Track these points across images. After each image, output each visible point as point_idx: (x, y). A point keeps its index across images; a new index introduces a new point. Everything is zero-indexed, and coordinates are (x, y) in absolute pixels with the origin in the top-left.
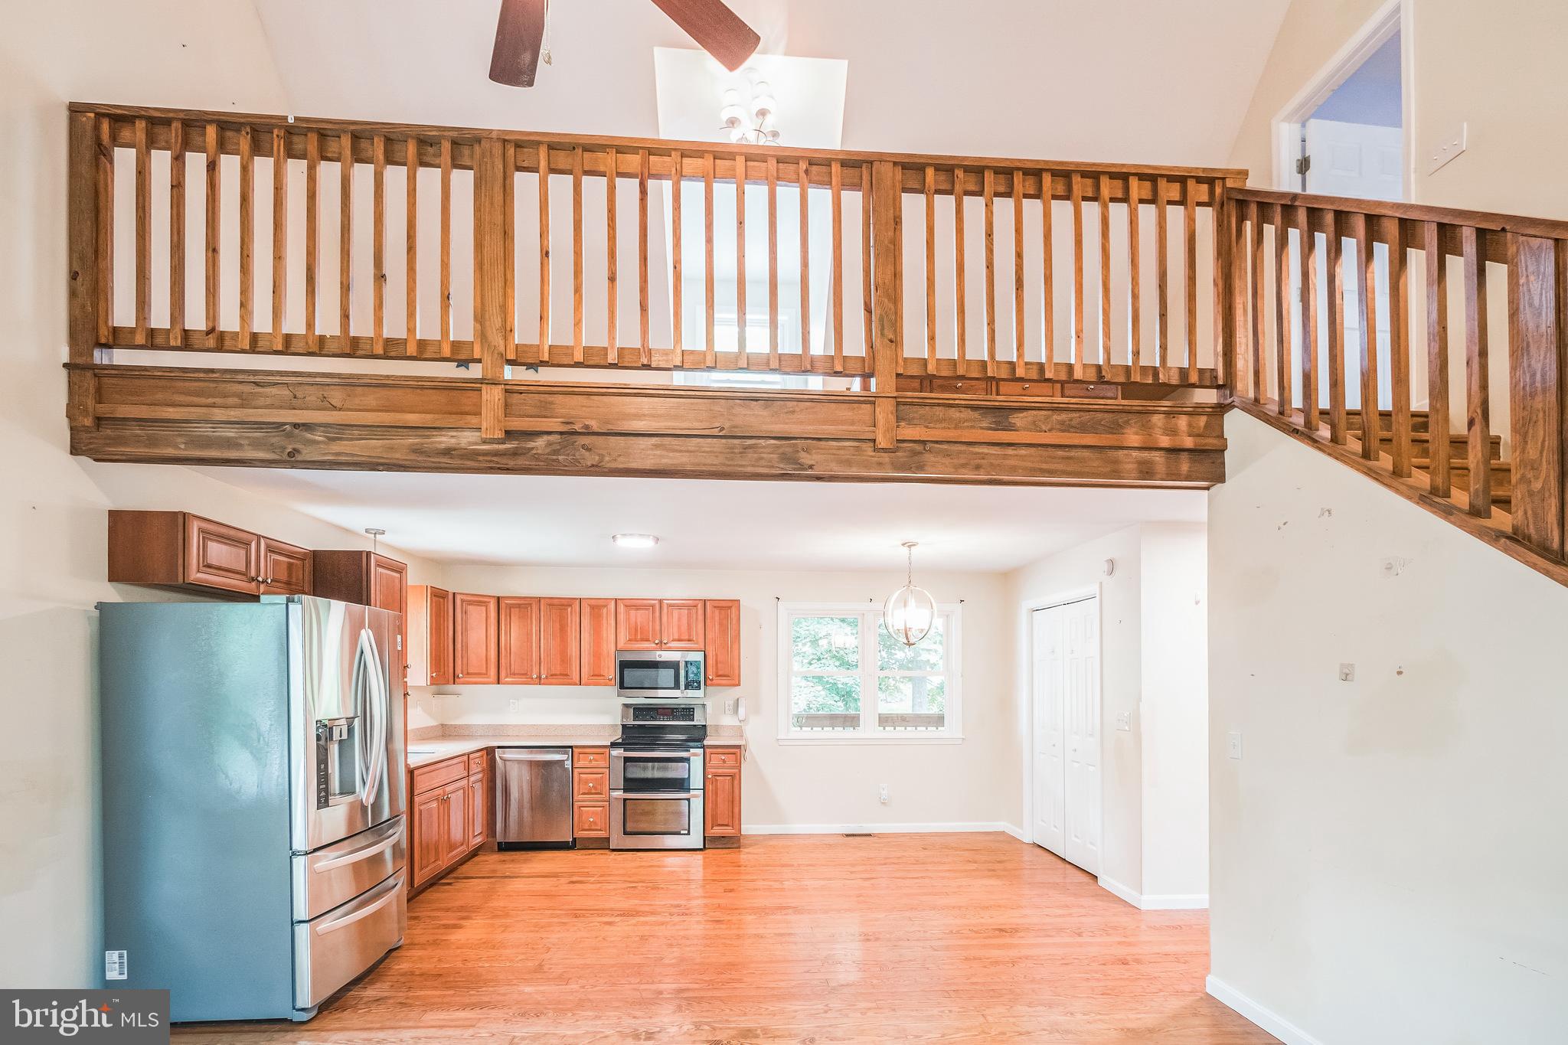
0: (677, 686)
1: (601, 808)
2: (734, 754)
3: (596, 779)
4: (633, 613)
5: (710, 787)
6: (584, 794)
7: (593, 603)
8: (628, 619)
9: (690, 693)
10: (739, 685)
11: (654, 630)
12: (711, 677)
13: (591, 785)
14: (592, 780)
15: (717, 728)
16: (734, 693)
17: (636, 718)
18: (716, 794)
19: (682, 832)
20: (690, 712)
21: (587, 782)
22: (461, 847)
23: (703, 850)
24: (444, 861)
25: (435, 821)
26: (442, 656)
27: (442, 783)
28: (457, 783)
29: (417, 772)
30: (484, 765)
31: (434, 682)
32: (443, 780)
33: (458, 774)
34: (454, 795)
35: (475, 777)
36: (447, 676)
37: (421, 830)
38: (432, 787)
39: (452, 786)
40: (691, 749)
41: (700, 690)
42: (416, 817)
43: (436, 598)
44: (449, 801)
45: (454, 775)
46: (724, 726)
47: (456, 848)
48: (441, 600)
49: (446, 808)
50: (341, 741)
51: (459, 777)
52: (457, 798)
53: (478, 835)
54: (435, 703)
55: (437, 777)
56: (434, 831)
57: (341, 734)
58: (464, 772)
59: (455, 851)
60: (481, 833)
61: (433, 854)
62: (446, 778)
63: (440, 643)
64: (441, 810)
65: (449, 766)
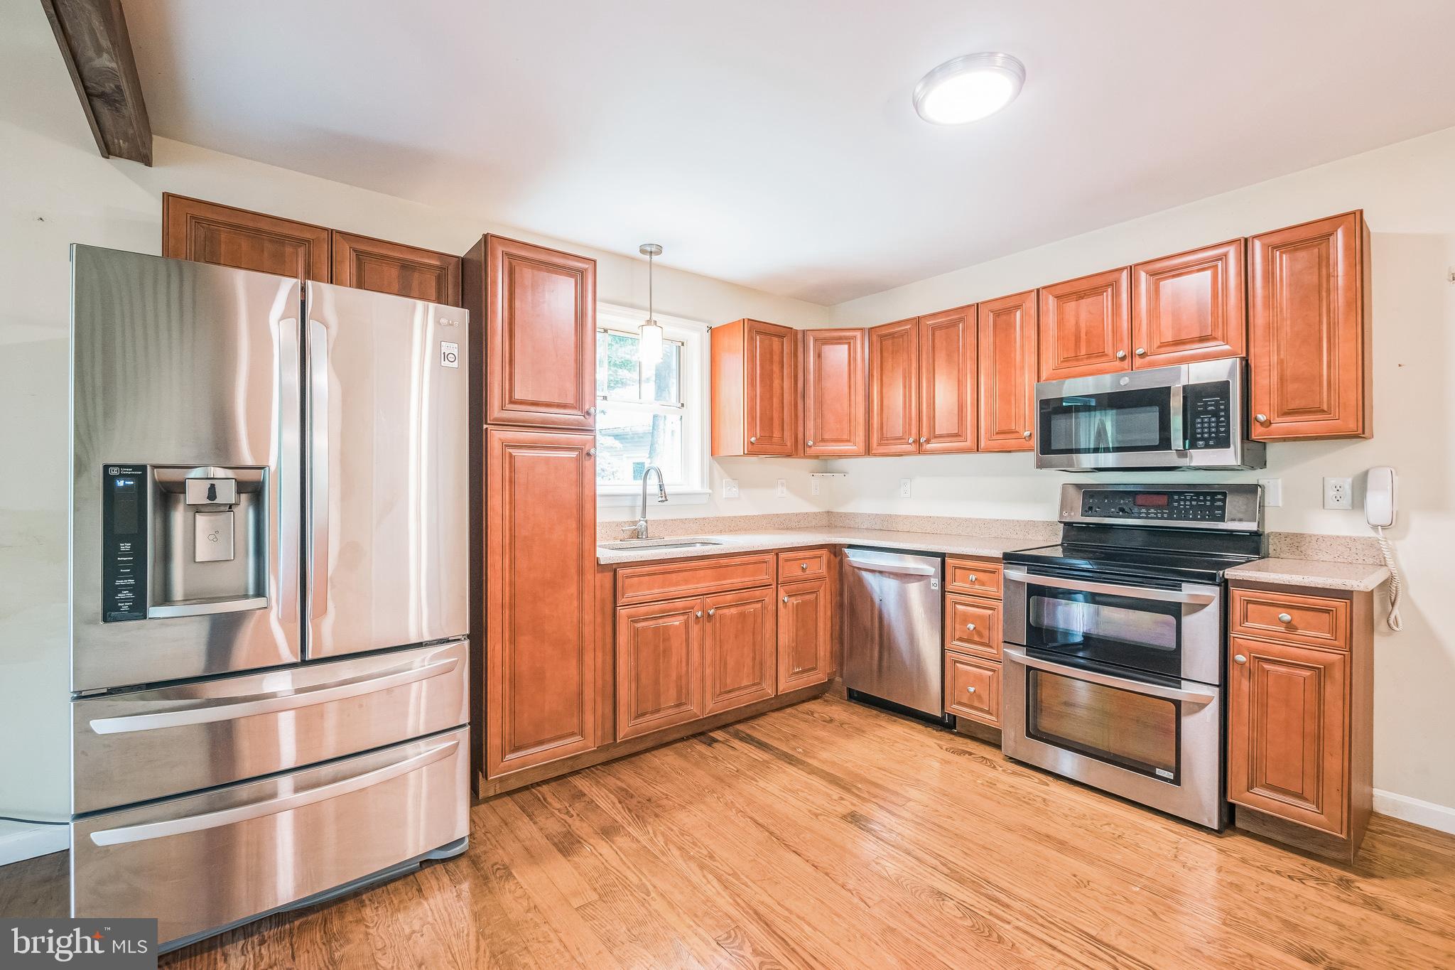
0: (1165, 443)
1: (991, 673)
2: (1327, 611)
3: (980, 617)
4: (1071, 306)
5: (1241, 686)
6: (961, 640)
7: (998, 306)
8: (1061, 322)
9: (1201, 457)
10: (1360, 434)
11: (1116, 331)
12: (1262, 417)
13: (971, 626)
14: (974, 618)
15: (1297, 543)
16: (1352, 457)
17: (1088, 510)
18: (1264, 706)
19: (1159, 772)
20: (1213, 500)
21: (966, 619)
22: (754, 688)
23: (1219, 833)
24: (703, 707)
25: (677, 644)
26: (776, 415)
27: (699, 591)
28: (745, 594)
29: (628, 571)
30: (823, 570)
31: (754, 450)
32: (702, 586)
33: (748, 580)
34: (733, 611)
35: (794, 587)
36: (789, 444)
37: (637, 659)
38: (670, 595)
39: (729, 597)
40: (1183, 584)
41: (1229, 447)
42: (623, 638)
43: (763, 336)
44: (718, 617)
45: (736, 581)
46: (1319, 539)
47: (739, 689)
48: (775, 339)
49: (708, 626)
50: (211, 505)
51: (750, 584)
52: (743, 616)
53: (804, 671)
54: (817, 483)
55: (686, 582)
56: (674, 660)
57: (212, 493)
58: (765, 578)
59: (737, 693)
60: (814, 669)
61: (669, 698)
62: (712, 585)
63: (771, 397)
64: (695, 630)
65: (720, 567)
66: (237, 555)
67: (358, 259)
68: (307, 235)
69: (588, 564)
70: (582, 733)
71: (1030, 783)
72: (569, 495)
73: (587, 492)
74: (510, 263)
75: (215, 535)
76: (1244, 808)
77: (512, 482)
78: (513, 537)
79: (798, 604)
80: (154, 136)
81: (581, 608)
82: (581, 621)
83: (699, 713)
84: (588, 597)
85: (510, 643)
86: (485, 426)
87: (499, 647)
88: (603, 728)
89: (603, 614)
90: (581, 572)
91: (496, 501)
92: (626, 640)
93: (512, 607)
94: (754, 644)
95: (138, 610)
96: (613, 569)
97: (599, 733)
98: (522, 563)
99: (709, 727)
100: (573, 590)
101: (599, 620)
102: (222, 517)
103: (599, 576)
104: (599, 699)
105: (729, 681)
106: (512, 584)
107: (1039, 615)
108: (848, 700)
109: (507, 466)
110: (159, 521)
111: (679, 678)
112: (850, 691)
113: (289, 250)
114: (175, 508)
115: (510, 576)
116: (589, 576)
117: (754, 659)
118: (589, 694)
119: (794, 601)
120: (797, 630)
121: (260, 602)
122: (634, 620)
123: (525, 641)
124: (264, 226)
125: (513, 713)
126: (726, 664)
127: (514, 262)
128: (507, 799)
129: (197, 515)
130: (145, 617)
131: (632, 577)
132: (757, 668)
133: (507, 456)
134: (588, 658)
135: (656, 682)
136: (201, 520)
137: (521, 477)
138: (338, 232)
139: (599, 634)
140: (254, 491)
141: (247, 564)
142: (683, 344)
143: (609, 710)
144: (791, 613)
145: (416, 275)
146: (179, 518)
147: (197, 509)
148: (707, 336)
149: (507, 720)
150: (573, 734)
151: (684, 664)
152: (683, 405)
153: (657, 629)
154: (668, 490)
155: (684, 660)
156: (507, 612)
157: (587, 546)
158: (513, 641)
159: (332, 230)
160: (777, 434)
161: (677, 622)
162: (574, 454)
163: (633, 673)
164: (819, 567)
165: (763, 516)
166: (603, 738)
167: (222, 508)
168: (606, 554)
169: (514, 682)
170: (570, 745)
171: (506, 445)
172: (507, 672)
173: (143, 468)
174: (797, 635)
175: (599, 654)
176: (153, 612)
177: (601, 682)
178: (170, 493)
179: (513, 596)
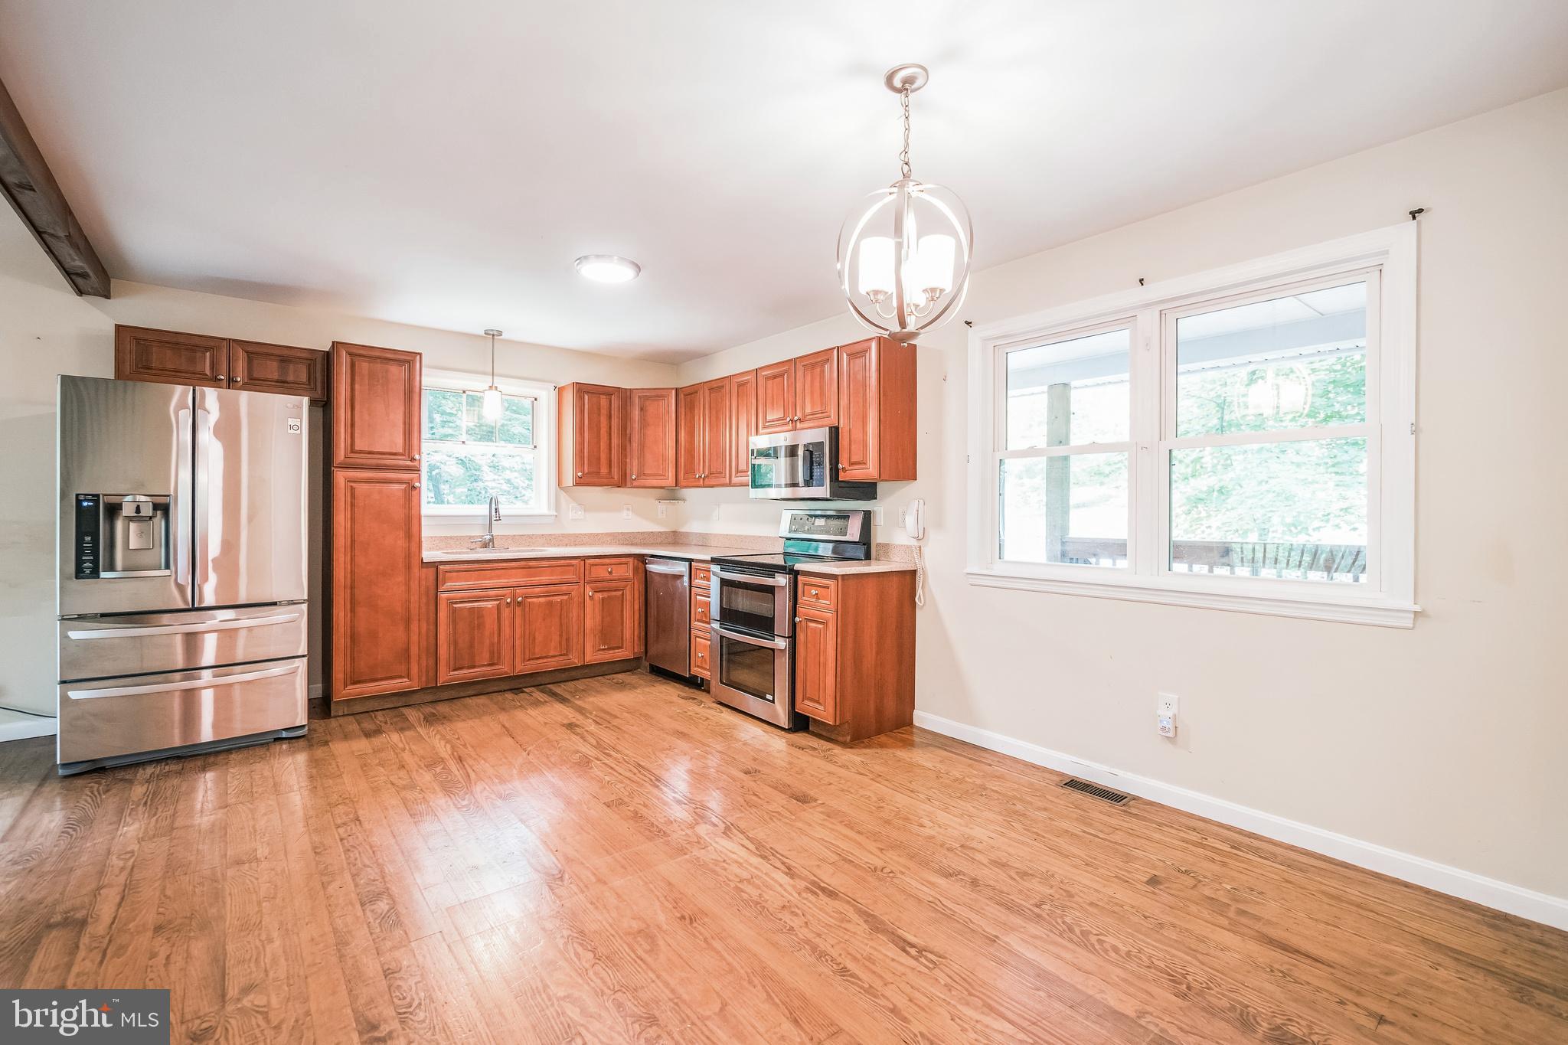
1: (709, 642)
2: (828, 587)
3: (706, 604)
4: (770, 383)
5: (801, 636)
6: (698, 620)
7: (739, 379)
8: (766, 394)
11: (788, 402)
12: (843, 467)
13: (702, 610)
14: (703, 605)
16: (910, 492)
17: (791, 529)
18: (807, 649)
19: (767, 696)
20: (843, 521)
21: (700, 605)
22: (562, 658)
23: (789, 730)
24: (514, 667)
25: (490, 623)
26: (603, 456)
27: (509, 584)
28: (552, 588)
29: (447, 567)
30: (630, 574)
31: (580, 482)
32: (513, 581)
33: (555, 578)
34: (542, 600)
35: (599, 585)
36: (616, 478)
37: (455, 628)
38: (484, 586)
39: (537, 590)
40: (776, 574)
41: (823, 486)
42: (443, 614)
43: (590, 395)
44: (527, 605)
45: (545, 579)
46: (896, 547)
47: (546, 657)
48: (603, 397)
49: (518, 611)
50: (138, 517)
51: (557, 581)
52: (550, 604)
53: (609, 649)
54: (663, 508)
55: (499, 577)
56: (487, 633)
57: (138, 510)
58: (572, 577)
59: (545, 660)
60: (621, 648)
61: (485, 657)
62: (522, 581)
63: (599, 443)
64: (506, 613)
65: (530, 568)
66: (155, 546)
67: (248, 357)
68: (212, 344)
69: (415, 563)
70: (408, 676)
71: (727, 716)
72: (398, 514)
73: (414, 512)
74: (352, 359)
75: (141, 534)
76: (814, 719)
77: (353, 505)
78: (353, 541)
79: (603, 599)
80: (112, 280)
81: (408, 590)
82: (408, 601)
83: (509, 672)
84: (414, 585)
85: (351, 612)
86: (333, 468)
87: (342, 614)
88: (427, 675)
89: (428, 596)
90: (408, 567)
91: (340, 519)
92: (445, 615)
93: (352, 588)
94: (561, 625)
95: (95, 573)
96: (435, 565)
97: (424, 679)
98: (360, 560)
99: (525, 685)
100: (401, 579)
101: (424, 600)
102: (145, 523)
103: (424, 570)
104: (424, 656)
105: (537, 650)
106: (352, 572)
107: (729, 601)
108: (650, 672)
109: (349, 494)
110: (107, 526)
111: (492, 644)
112: (651, 666)
113: (199, 354)
114: (118, 519)
115: (351, 567)
116: (415, 570)
117: (561, 636)
118: (414, 650)
119: (600, 595)
120: (603, 618)
121: (167, 572)
122: (451, 602)
123: (361, 611)
124: (182, 340)
125: (353, 659)
126: (534, 638)
127: (356, 359)
128: (351, 718)
129: (131, 523)
130: (99, 578)
131: (450, 572)
132: (564, 643)
133: (349, 487)
134: (414, 627)
135: (471, 646)
136: (133, 526)
137: (359, 502)
138: (234, 340)
139: (423, 610)
140: (163, 508)
141: (161, 551)
142: (536, 399)
143: (432, 662)
144: (597, 605)
145: (291, 366)
146: (119, 525)
147: (130, 519)
148: (554, 394)
149: (348, 663)
150: (400, 677)
151: (496, 636)
152: (535, 447)
153: (471, 610)
154: (502, 512)
155: (496, 632)
156: (349, 591)
157: (414, 548)
158: (353, 610)
159: (230, 339)
160: (604, 470)
161: (489, 604)
162: (403, 486)
163: (452, 639)
164: (626, 571)
165: (607, 534)
166: (427, 682)
167: (144, 519)
168: (428, 555)
169: (353, 637)
170: (400, 684)
171: (349, 480)
172: (349, 631)
173: (98, 496)
174: (602, 621)
175: (424, 625)
176: (103, 575)
177: (425, 643)
178: (113, 510)
179: (353, 581)
